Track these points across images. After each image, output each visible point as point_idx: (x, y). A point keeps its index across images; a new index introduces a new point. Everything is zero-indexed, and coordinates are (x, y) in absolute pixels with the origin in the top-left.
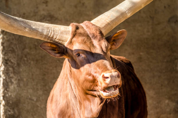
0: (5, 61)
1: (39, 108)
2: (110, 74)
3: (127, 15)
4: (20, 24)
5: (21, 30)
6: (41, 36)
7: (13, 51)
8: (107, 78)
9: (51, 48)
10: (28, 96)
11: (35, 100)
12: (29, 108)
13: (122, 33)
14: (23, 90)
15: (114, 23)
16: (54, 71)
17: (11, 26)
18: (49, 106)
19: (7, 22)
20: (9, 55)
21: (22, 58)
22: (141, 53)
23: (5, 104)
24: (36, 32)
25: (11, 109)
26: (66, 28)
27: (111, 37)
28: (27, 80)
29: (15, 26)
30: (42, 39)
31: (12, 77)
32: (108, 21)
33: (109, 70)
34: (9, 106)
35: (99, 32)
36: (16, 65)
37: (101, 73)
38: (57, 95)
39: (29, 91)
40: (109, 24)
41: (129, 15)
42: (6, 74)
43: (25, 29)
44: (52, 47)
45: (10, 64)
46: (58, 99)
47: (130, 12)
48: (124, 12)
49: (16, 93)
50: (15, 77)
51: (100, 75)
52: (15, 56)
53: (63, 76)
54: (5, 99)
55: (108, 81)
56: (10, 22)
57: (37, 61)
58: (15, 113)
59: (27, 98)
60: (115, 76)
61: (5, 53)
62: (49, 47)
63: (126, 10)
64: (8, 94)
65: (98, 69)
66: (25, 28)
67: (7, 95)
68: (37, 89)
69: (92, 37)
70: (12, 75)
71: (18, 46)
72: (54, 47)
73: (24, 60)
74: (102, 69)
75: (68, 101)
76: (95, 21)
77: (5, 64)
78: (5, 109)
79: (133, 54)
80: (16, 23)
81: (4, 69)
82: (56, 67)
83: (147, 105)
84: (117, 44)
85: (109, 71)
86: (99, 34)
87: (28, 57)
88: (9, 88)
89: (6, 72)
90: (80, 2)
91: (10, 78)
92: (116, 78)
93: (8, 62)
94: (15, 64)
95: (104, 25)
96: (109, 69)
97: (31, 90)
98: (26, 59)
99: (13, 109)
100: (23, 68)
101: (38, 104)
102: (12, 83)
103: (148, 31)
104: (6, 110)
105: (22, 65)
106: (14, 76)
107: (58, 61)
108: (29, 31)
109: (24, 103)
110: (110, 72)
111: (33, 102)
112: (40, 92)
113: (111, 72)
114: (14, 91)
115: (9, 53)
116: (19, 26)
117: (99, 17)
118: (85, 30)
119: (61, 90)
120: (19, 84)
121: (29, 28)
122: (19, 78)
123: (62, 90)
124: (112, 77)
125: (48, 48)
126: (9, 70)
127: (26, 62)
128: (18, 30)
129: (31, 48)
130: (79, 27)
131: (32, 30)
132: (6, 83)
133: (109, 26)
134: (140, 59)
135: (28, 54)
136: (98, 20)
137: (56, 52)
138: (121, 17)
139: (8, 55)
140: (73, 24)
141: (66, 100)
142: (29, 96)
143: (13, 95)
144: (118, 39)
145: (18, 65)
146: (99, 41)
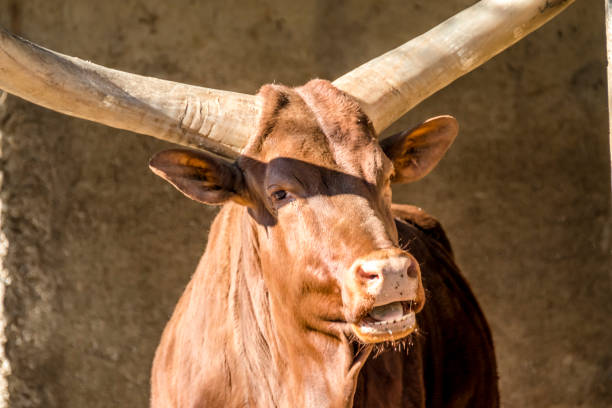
0: (9, 222)
1: (130, 386)
2: (383, 263)
3: (461, 65)
4: (84, 83)
5: (87, 103)
6: (158, 125)
7: (38, 189)
8: (373, 276)
9: (188, 170)
10: (91, 344)
11: (115, 357)
12: (95, 385)
13: (441, 127)
14: (72, 322)
15: (415, 90)
16: (180, 257)
17: (54, 86)
18: (159, 379)
19: (39, 74)
20: (26, 201)
21: (68, 211)
22: (480, 195)
23: (13, 372)
24: (140, 110)
25: (31, 388)
26: (245, 101)
27: (403, 140)
28: (87, 288)
29: (68, 88)
30: (160, 136)
31: (36, 280)
32: (394, 80)
33: (380, 249)
34: (27, 380)
35: (359, 118)
36: (47, 237)
37: (353, 260)
38: (189, 341)
39: (94, 327)
40: (395, 92)
41: (468, 64)
42: (13, 268)
43: (102, 100)
44: (192, 166)
45: (27, 232)
46: (195, 354)
47: (473, 54)
48: (452, 52)
49: (48, 333)
50: (46, 279)
51: (349, 267)
52: (44, 205)
53: (211, 273)
54: (11, 353)
55: (374, 287)
56: (49, 75)
57: (121, 221)
58: (45, 401)
59: (86, 352)
60: (397, 270)
61: (12, 196)
62: (181, 165)
63: (457, 48)
64: (22, 337)
65: (343, 244)
66: (103, 96)
67: (19, 341)
68: (123, 321)
69: (332, 136)
70: (34, 272)
71: (54, 171)
72: (200, 168)
73: (77, 220)
74: (357, 247)
75: (228, 358)
76: (348, 81)
77: (12, 235)
78: (12, 389)
79: (451, 195)
80: (69, 76)
81: (8, 250)
82: (186, 242)
83: (496, 373)
84: (423, 164)
85: (380, 254)
86: (357, 126)
87: (91, 210)
88: (25, 316)
89: (16, 262)
90: (268, 19)
91: (30, 281)
92: (402, 276)
93: (22, 226)
94: (45, 232)
95: (379, 94)
96: (379, 246)
97: (102, 323)
98: (81, 215)
99: (40, 389)
100: (72, 247)
101: (126, 371)
102: (35, 298)
103: (503, 118)
104: (16, 391)
105: (70, 237)
106: (42, 276)
107: (192, 223)
108: (114, 107)
109: (79, 368)
110: (382, 258)
111: (109, 365)
112: (133, 331)
113: (387, 257)
114: (44, 328)
115: (26, 194)
116: (81, 89)
117: (363, 66)
118: (308, 109)
119: (204, 321)
120: (60, 304)
121: (116, 97)
122: (60, 281)
123: (208, 323)
124: (387, 273)
125: (180, 171)
126: (26, 254)
127: (83, 226)
128: (78, 100)
129: (99, 179)
130: (289, 98)
131: (126, 105)
132: (15, 299)
133: (396, 100)
134: (475, 214)
135: (91, 197)
136: (357, 79)
137: (206, 184)
138: (440, 70)
139: (21, 202)
140: (271, 89)
141: (223, 357)
142: (96, 345)
143: (39, 340)
144: (427, 147)
145: (57, 235)
146: (356, 148)
